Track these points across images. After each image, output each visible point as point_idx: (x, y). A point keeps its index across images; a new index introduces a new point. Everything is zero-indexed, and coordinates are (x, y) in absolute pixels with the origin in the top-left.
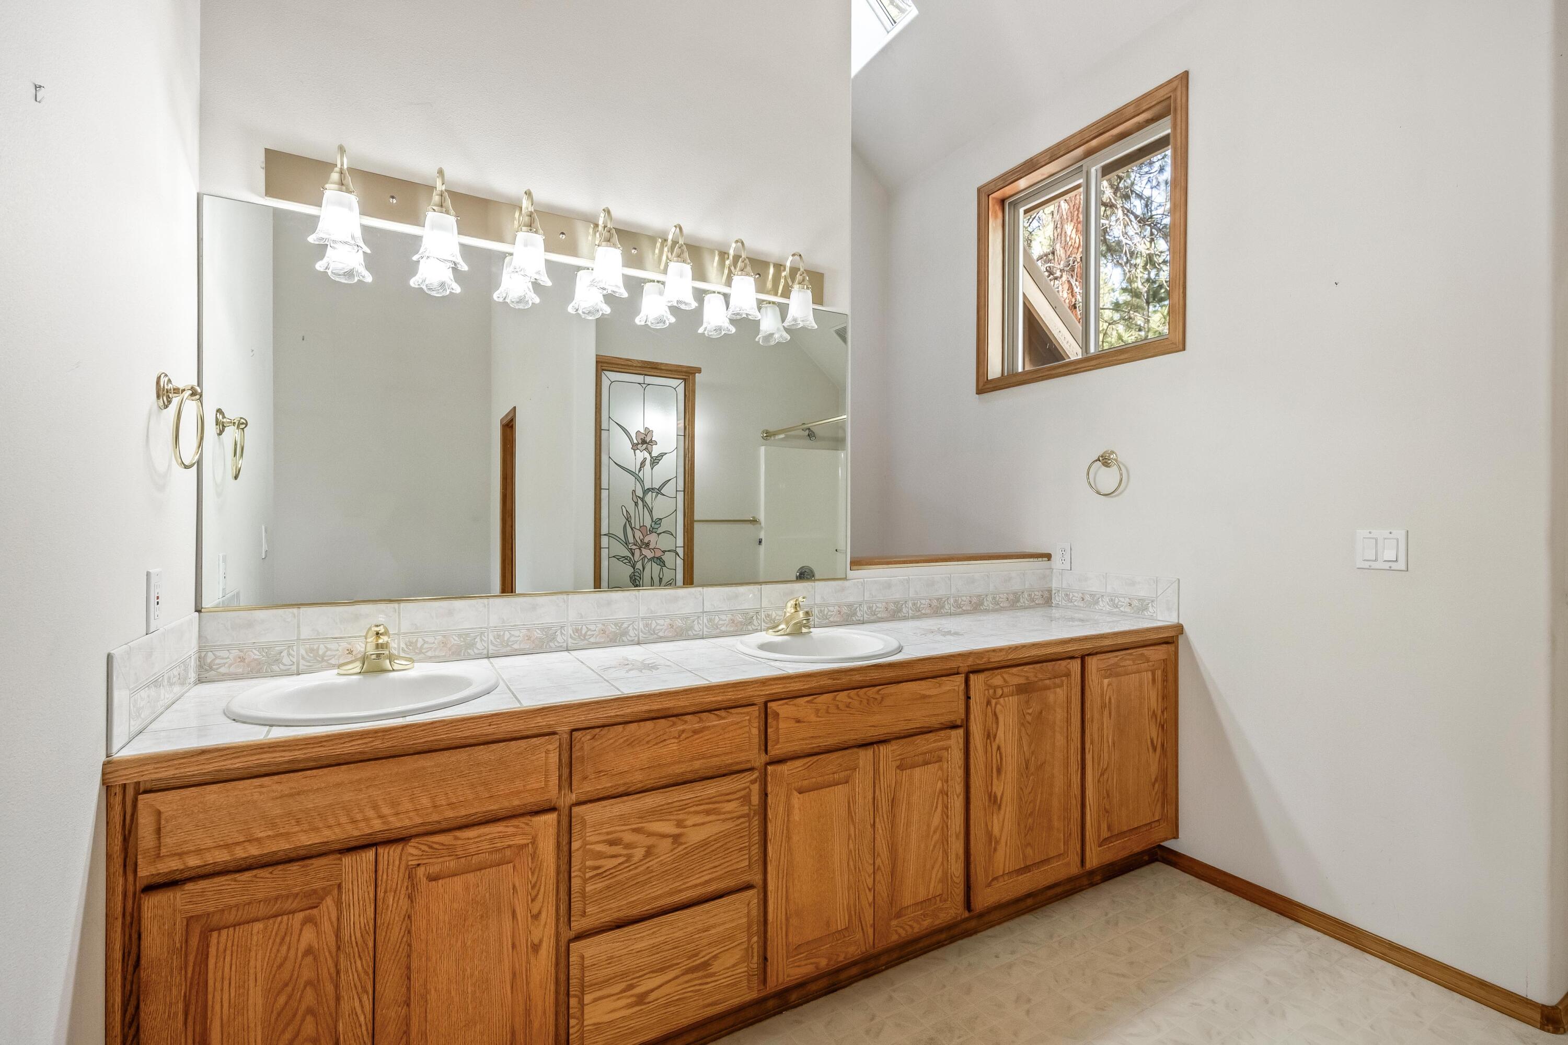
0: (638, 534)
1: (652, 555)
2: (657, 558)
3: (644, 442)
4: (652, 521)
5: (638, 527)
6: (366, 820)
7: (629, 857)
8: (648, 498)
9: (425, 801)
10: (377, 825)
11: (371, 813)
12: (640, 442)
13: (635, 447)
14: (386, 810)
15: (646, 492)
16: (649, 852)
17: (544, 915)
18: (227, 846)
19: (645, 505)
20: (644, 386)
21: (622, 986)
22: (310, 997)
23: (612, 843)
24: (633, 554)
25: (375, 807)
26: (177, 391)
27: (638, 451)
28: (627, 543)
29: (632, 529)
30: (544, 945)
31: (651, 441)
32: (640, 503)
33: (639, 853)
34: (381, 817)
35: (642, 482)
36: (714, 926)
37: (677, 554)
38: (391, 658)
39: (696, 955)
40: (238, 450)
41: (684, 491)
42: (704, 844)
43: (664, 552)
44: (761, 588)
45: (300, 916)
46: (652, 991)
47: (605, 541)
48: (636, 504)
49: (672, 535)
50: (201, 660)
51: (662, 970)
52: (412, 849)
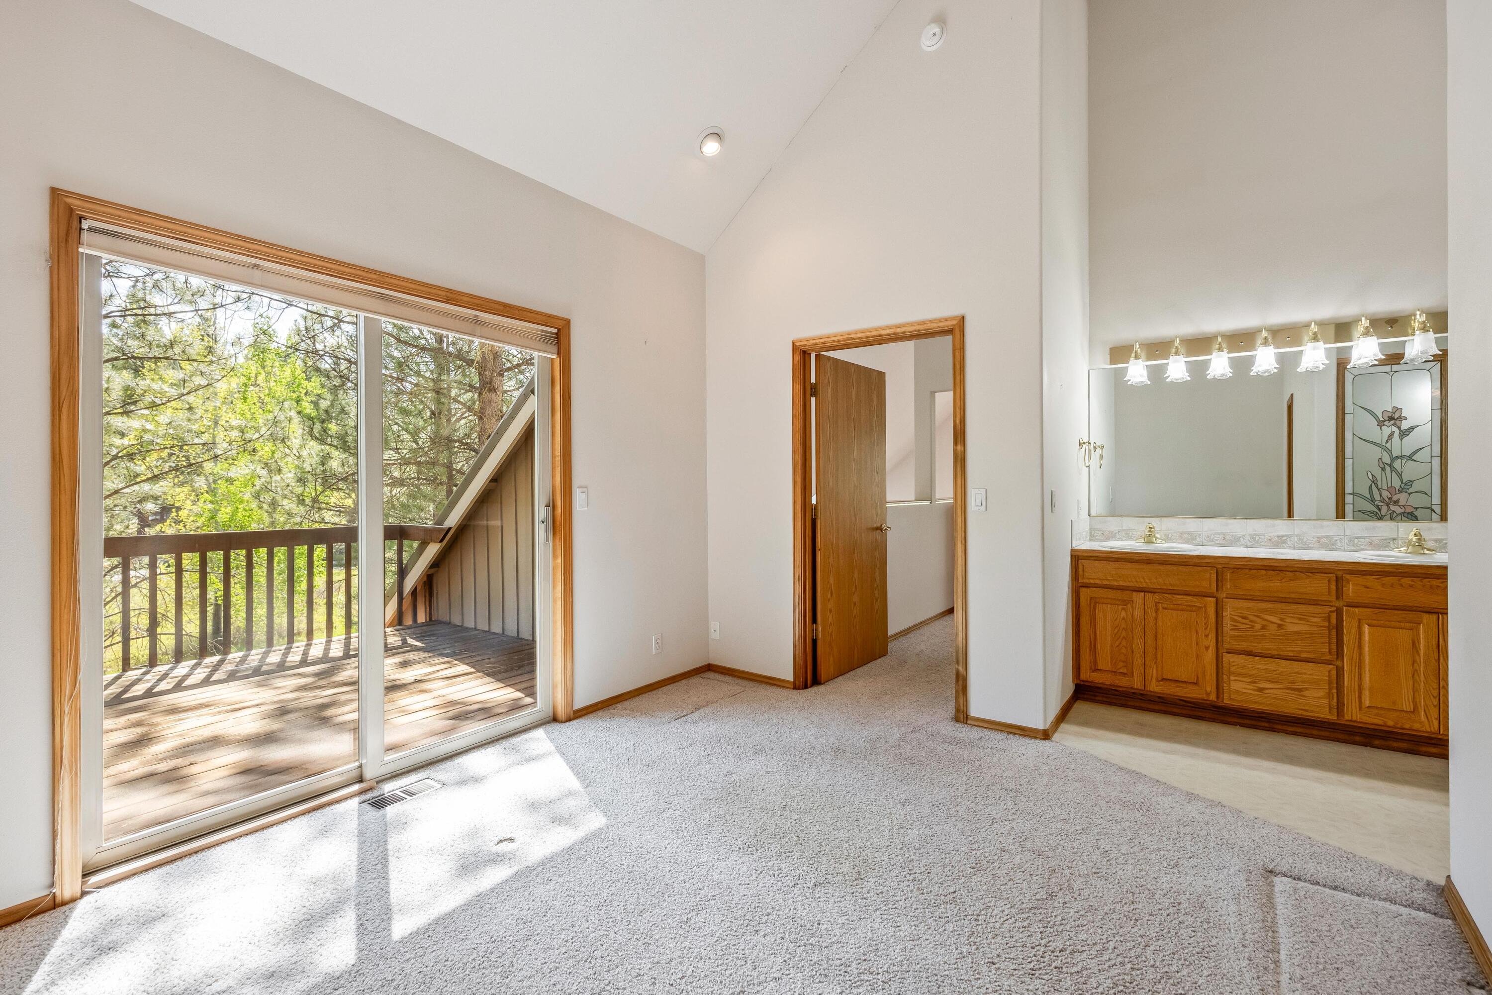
0: (1385, 494)
1: (1403, 511)
2: (1408, 513)
3: (1391, 418)
4: (1402, 483)
5: (1385, 487)
6: (1140, 582)
7: (1253, 627)
8: (1397, 464)
9: (1161, 581)
10: (1145, 585)
11: (1142, 580)
12: (1387, 419)
13: (1381, 424)
14: (1147, 581)
15: (1393, 459)
16: (1264, 627)
17: (1210, 636)
18: (1100, 579)
19: (1393, 469)
20: (1391, 373)
21: (1249, 680)
22: (1124, 634)
23: (1243, 618)
24: (1380, 510)
25: (1144, 579)
26: (1084, 443)
27: (1384, 428)
28: (1373, 500)
29: (1379, 490)
30: (1211, 648)
31: (1400, 417)
32: (1388, 469)
33: (1258, 627)
34: (1145, 582)
35: (1389, 451)
36: (1305, 674)
37: (1433, 510)
38: (1156, 538)
39: (1294, 683)
40: (1101, 457)
41: (1441, 457)
42: (1298, 633)
43: (1416, 508)
44: (1398, 526)
45: (1121, 607)
46: (1267, 689)
47: (1349, 499)
48: (1383, 469)
49: (1426, 494)
50: (1090, 533)
51: (1273, 682)
52: (1156, 596)
